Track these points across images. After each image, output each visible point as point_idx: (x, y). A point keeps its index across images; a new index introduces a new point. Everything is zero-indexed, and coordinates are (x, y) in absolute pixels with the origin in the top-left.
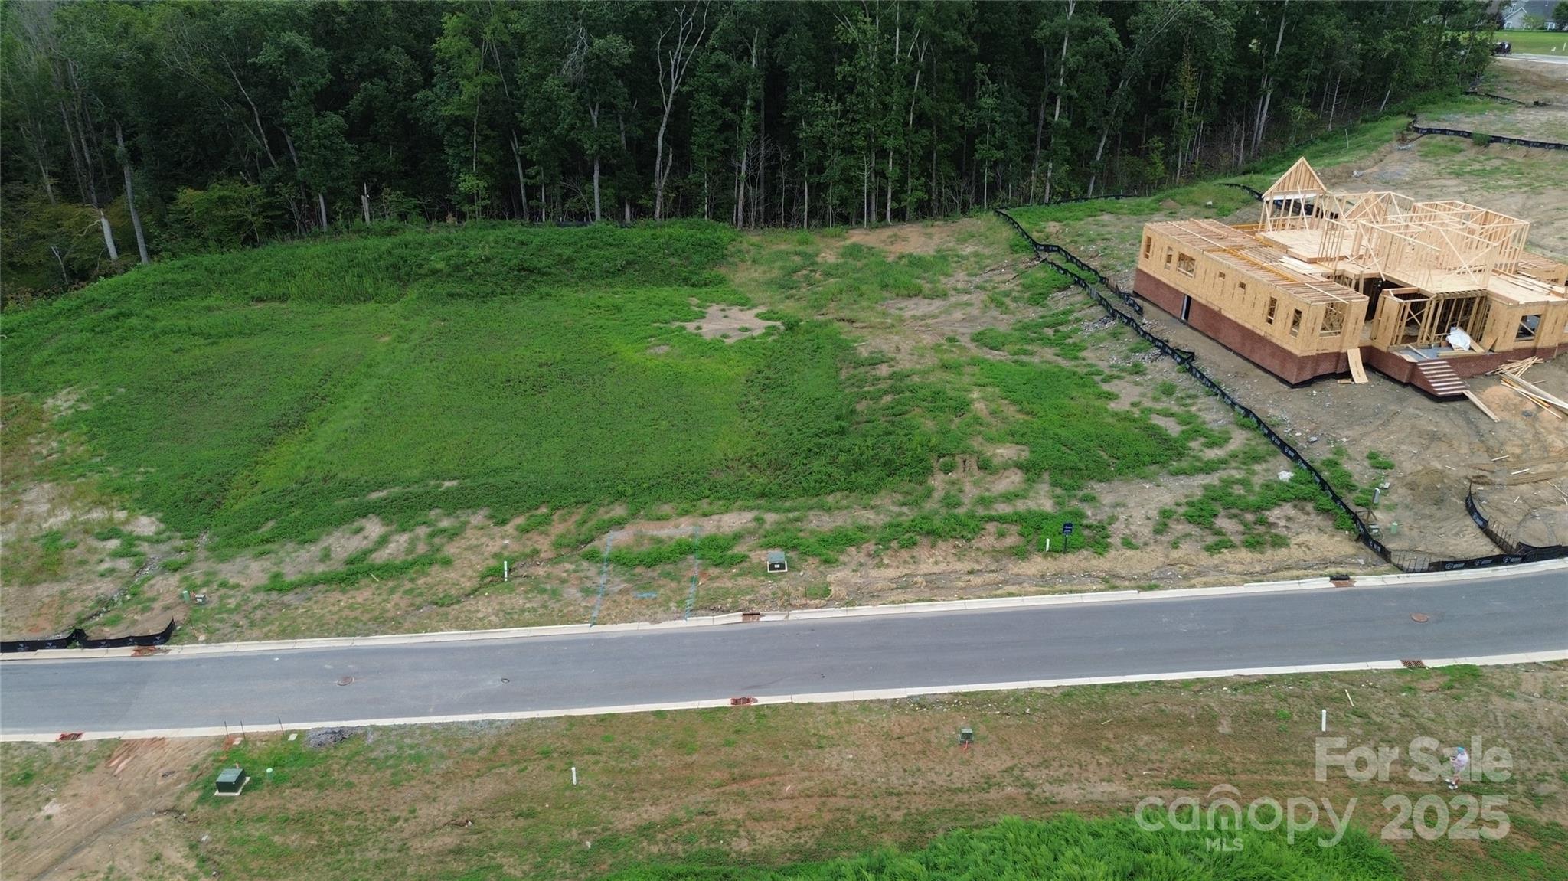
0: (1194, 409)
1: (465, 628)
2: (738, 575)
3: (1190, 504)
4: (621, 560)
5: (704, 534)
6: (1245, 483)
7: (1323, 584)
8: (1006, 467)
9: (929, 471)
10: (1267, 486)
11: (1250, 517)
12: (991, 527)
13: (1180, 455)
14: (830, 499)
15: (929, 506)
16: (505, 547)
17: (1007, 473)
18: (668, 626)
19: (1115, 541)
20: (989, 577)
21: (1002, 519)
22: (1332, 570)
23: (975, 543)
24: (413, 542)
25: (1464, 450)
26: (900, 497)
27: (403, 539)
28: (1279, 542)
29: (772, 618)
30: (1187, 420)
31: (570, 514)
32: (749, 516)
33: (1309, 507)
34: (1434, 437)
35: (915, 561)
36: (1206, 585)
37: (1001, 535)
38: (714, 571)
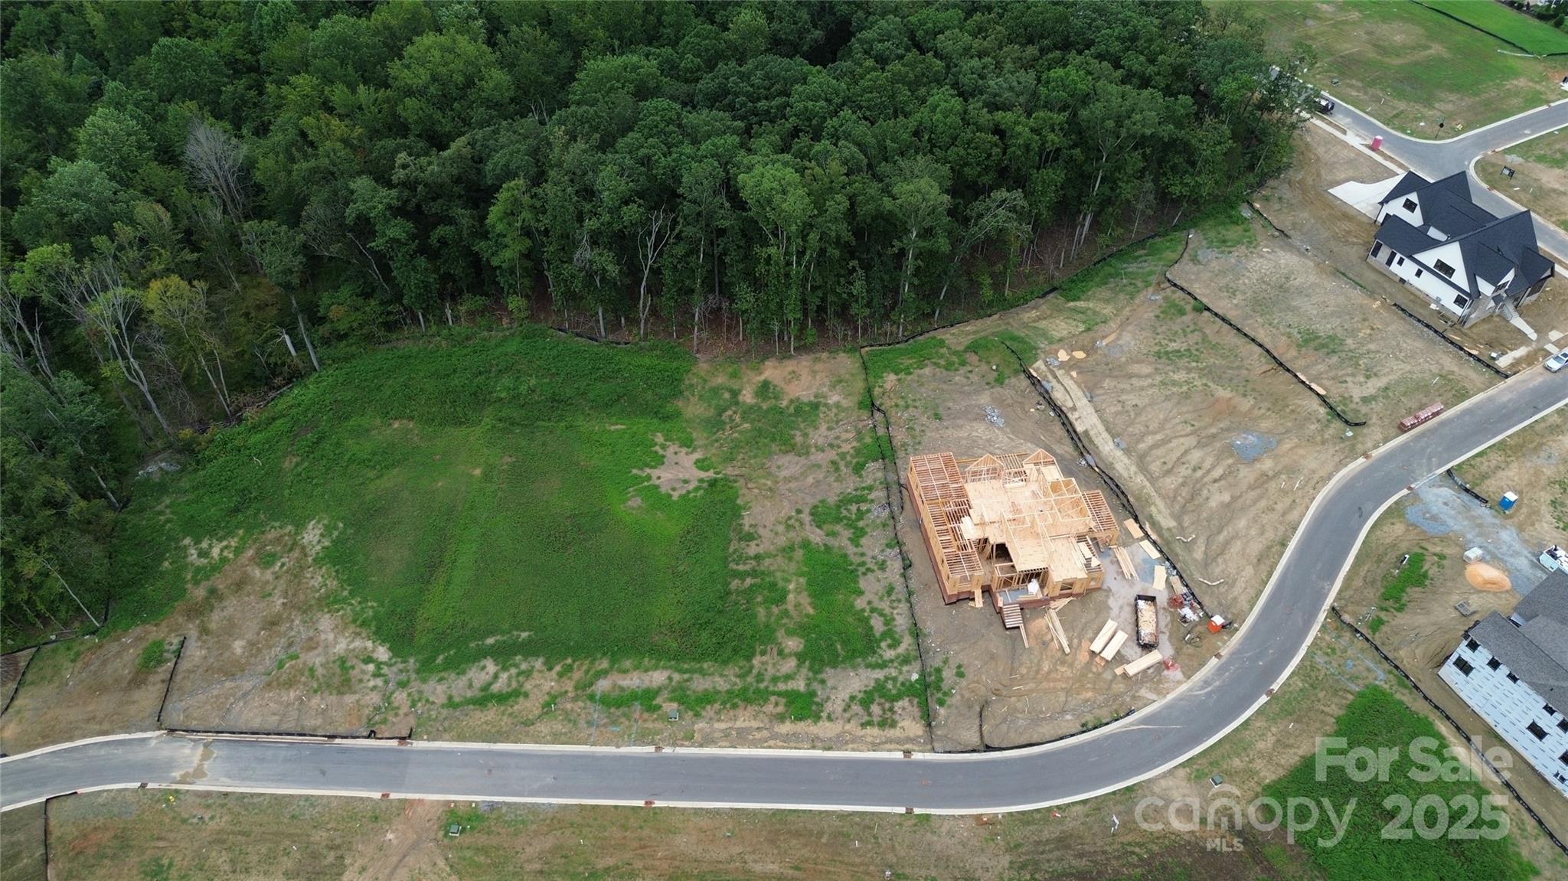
0: (895, 612)
1: (537, 743)
2: (656, 719)
3: (865, 692)
4: (606, 701)
5: (644, 686)
6: (895, 679)
7: (899, 755)
8: (790, 655)
9: (753, 655)
10: (903, 684)
11: (887, 705)
12: (773, 699)
13: (874, 652)
14: (705, 666)
15: (749, 679)
16: (552, 687)
17: (790, 659)
18: (624, 750)
19: (824, 715)
20: (765, 733)
21: (779, 694)
22: (908, 746)
23: (764, 709)
24: (510, 678)
25: (1001, 669)
26: (737, 669)
27: (504, 676)
28: (893, 724)
29: (667, 750)
30: (889, 621)
31: (582, 664)
32: (666, 674)
33: (916, 701)
34: (993, 657)
35: (735, 718)
36: (853, 750)
37: (777, 704)
38: (646, 715)
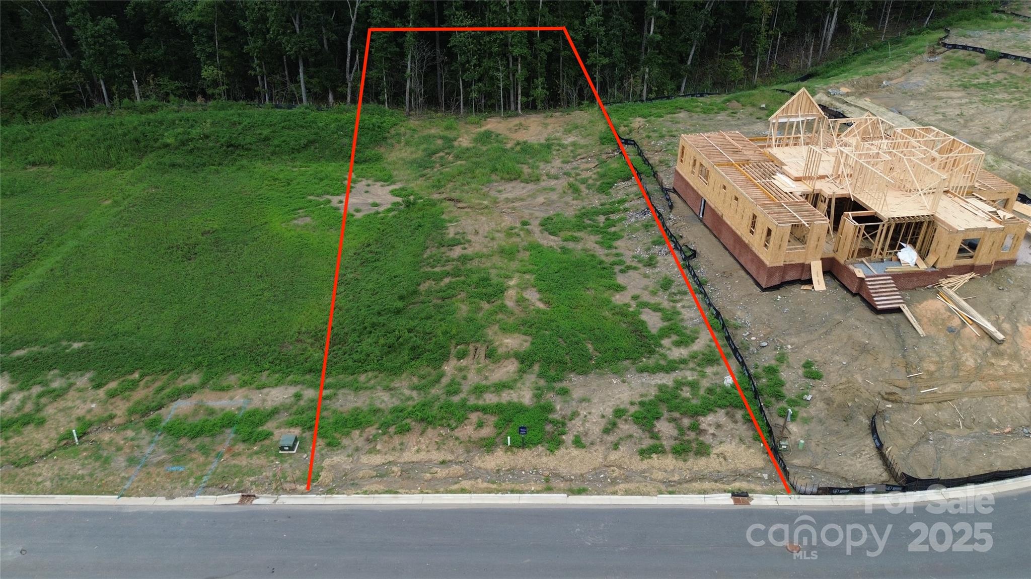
0: (679, 305)
1: (22, 492)
2: (256, 453)
3: (642, 404)
4: (175, 431)
5: (250, 407)
6: (694, 385)
7: (725, 500)
8: (507, 356)
9: (445, 358)
10: (710, 391)
11: (686, 422)
12: (474, 417)
13: (651, 352)
14: (363, 378)
15: (435, 391)
16: (90, 411)
17: (506, 363)
18: (181, 502)
19: (568, 438)
20: (456, 469)
21: (484, 410)
22: (737, 485)
23: (458, 433)
24: (24, 402)
25: (886, 365)
26: (415, 380)
27: (18, 397)
28: (703, 451)
29: (263, 501)
30: (670, 316)
31: (154, 381)
32: (292, 390)
33: (739, 414)
34: (864, 349)
35: (403, 447)
36: (627, 493)
37: (480, 425)
38: (240, 447)
